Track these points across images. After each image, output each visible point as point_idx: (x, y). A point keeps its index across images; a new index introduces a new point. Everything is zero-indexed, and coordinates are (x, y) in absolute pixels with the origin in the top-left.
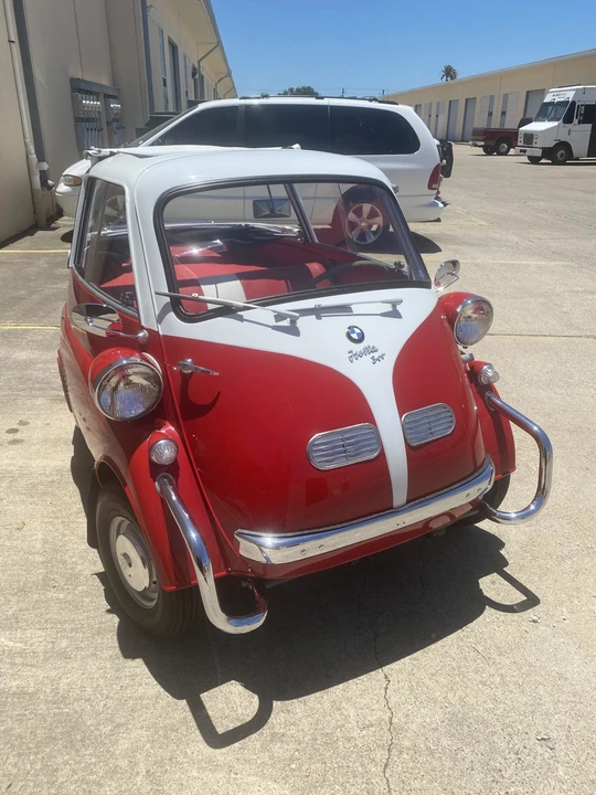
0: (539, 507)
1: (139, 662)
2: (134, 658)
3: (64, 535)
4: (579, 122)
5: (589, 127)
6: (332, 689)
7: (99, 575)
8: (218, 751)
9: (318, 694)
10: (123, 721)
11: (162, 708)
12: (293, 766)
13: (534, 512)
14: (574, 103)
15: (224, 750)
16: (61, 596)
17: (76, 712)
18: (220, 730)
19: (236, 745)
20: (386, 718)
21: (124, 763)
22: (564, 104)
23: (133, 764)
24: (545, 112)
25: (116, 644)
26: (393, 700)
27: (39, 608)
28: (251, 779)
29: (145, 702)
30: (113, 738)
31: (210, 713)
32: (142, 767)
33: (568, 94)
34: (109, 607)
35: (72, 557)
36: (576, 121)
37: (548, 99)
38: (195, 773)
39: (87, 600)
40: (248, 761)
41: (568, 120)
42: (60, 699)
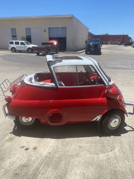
1: (121, 135)
3: (86, 141)
7: (100, 137)
11: (130, 134)
16: (106, 142)
17: (132, 141)
18: (133, 130)
25: (118, 136)
27: (109, 144)
34: (109, 137)
35: (94, 140)
39: (107, 139)
42: (130, 142)
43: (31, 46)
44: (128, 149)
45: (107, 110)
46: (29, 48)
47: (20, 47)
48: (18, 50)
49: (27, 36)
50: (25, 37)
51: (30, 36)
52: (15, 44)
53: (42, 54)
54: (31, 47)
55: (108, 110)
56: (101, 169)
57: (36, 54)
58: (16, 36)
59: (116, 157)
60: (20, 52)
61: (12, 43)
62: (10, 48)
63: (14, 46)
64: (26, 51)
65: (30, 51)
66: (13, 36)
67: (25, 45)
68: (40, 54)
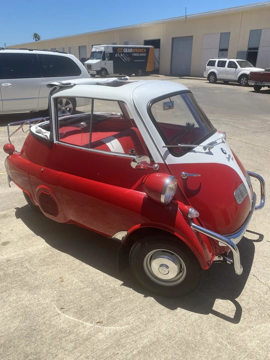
0: (264, 201)
1: (179, 309)
2: (176, 309)
3: (87, 276)
4: (108, 60)
5: (112, 62)
6: (245, 287)
7: (122, 285)
8: (239, 324)
9: (244, 290)
10: (200, 332)
11: (206, 320)
12: (263, 316)
13: (264, 203)
14: (104, 52)
15: (240, 322)
16: (119, 299)
17: (181, 338)
18: (232, 317)
19: (241, 319)
20: (267, 287)
21: (218, 345)
22: (100, 52)
23: (221, 343)
24: (93, 55)
25: (164, 307)
26: (263, 281)
27: (116, 309)
28: (258, 326)
29: (199, 321)
30: (204, 339)
31: (223, 313)
32: (225, 343)
33: (101, 48)
34: (143, 295)
35: (103, 283)
36: (107, 59)
37: (93, 50)
38: (242, 335)
39: (131, 296)
40: (251, 322)
41: (104, 59)
42: (170, 337)
43: (248, 70)
44: (140, 346)
45: (138, 226)
46: (244, 75)
47: (227, 73)
48: (220, 79)
49: (249, 49)
50: (245, 52)
51: (257, 49)
52: (218, 66)
53: (266, 88)
54: (248, 73)
55: (141, 226)
56: (26, 337)
57: (253, 89)
58: (227, 50)
59: (87, 339)
60: (226, 82)
61: (212, 64)
62: (206, 75)
63: (215, 69)
64: (235, 81)
65: (244, 80)
66: (221, 50)
67: (236, 67)
68: (263, 89)
